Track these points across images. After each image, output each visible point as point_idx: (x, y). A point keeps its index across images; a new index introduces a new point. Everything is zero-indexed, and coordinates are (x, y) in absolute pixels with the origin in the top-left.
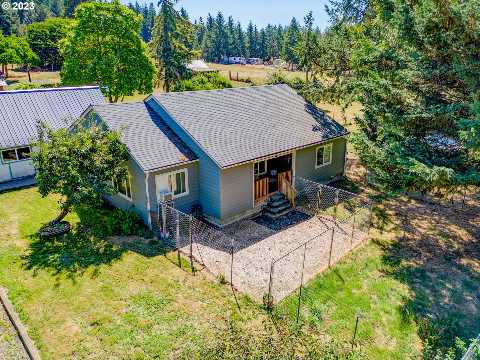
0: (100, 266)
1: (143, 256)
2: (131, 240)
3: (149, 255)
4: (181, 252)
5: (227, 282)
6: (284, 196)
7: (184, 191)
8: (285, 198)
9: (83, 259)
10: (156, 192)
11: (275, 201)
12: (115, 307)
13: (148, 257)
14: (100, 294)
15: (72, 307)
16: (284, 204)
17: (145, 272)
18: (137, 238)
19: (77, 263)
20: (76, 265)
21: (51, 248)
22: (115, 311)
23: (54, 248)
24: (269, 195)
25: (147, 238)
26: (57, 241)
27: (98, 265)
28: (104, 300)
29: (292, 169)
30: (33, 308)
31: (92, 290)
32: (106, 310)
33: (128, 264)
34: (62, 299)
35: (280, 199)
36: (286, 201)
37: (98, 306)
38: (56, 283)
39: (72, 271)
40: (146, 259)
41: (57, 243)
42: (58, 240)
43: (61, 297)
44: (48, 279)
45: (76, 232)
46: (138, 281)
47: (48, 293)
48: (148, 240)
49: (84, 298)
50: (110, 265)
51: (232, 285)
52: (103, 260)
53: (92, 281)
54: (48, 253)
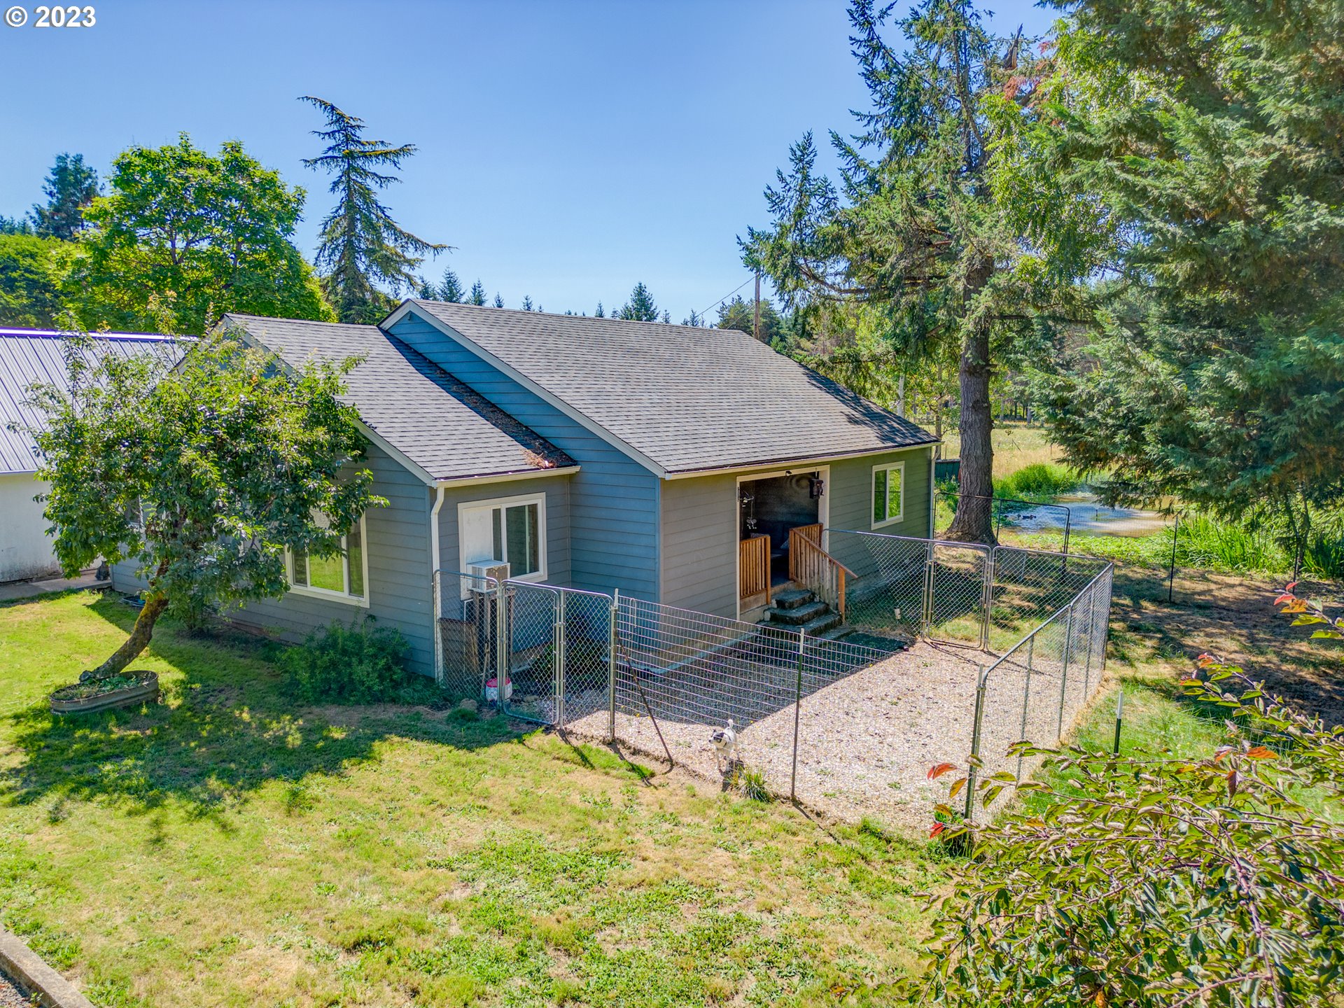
0: (305, 781)
1: (452, 748)
2: (389, 713)
3: (469, 745)
4: (571, 733)
5: (777, 797)
6: (814, 594)
7: (535, 568)
8: (817, 599)
9: (233, 766)
10: (458, 559)
11: (791, 606)
12: (419, 887)
13: (471, 750)
14: (343, 854)
15: (249, 900)
16: (818, 614)
17: (479, 786)
18: (404, 709)
19: (214, 777)
20: (213, 783)
21: (101, 746)
22: (424, 898)
23: (111, 743)
24: (771, 590)
25: (437, 707)
26: (119, 726)
27: (297, 779)
28: (365, 872)
29: (820, 520)
30: (85, 915)
31: (307, 846)
32: (390, 898)
33: (407, 770)
34: (198, 878)
35: (804, 603)
36: (821, 607)
37: (352, 888)
38: (154, 835)
39: (203, 801)
40: (463, 755)
41: (117, 733)
42: (122, 723)
43: (194, 873)
44: (123, 827)
45: (179, 702)
46: (466, 811)
47: (138, 866)
48: (447, 713)
49: (287, 872)
50: (340, 775)
51: (796, 803)
52: (310, 766)
53: (295, 823)
54: (95, 760)
